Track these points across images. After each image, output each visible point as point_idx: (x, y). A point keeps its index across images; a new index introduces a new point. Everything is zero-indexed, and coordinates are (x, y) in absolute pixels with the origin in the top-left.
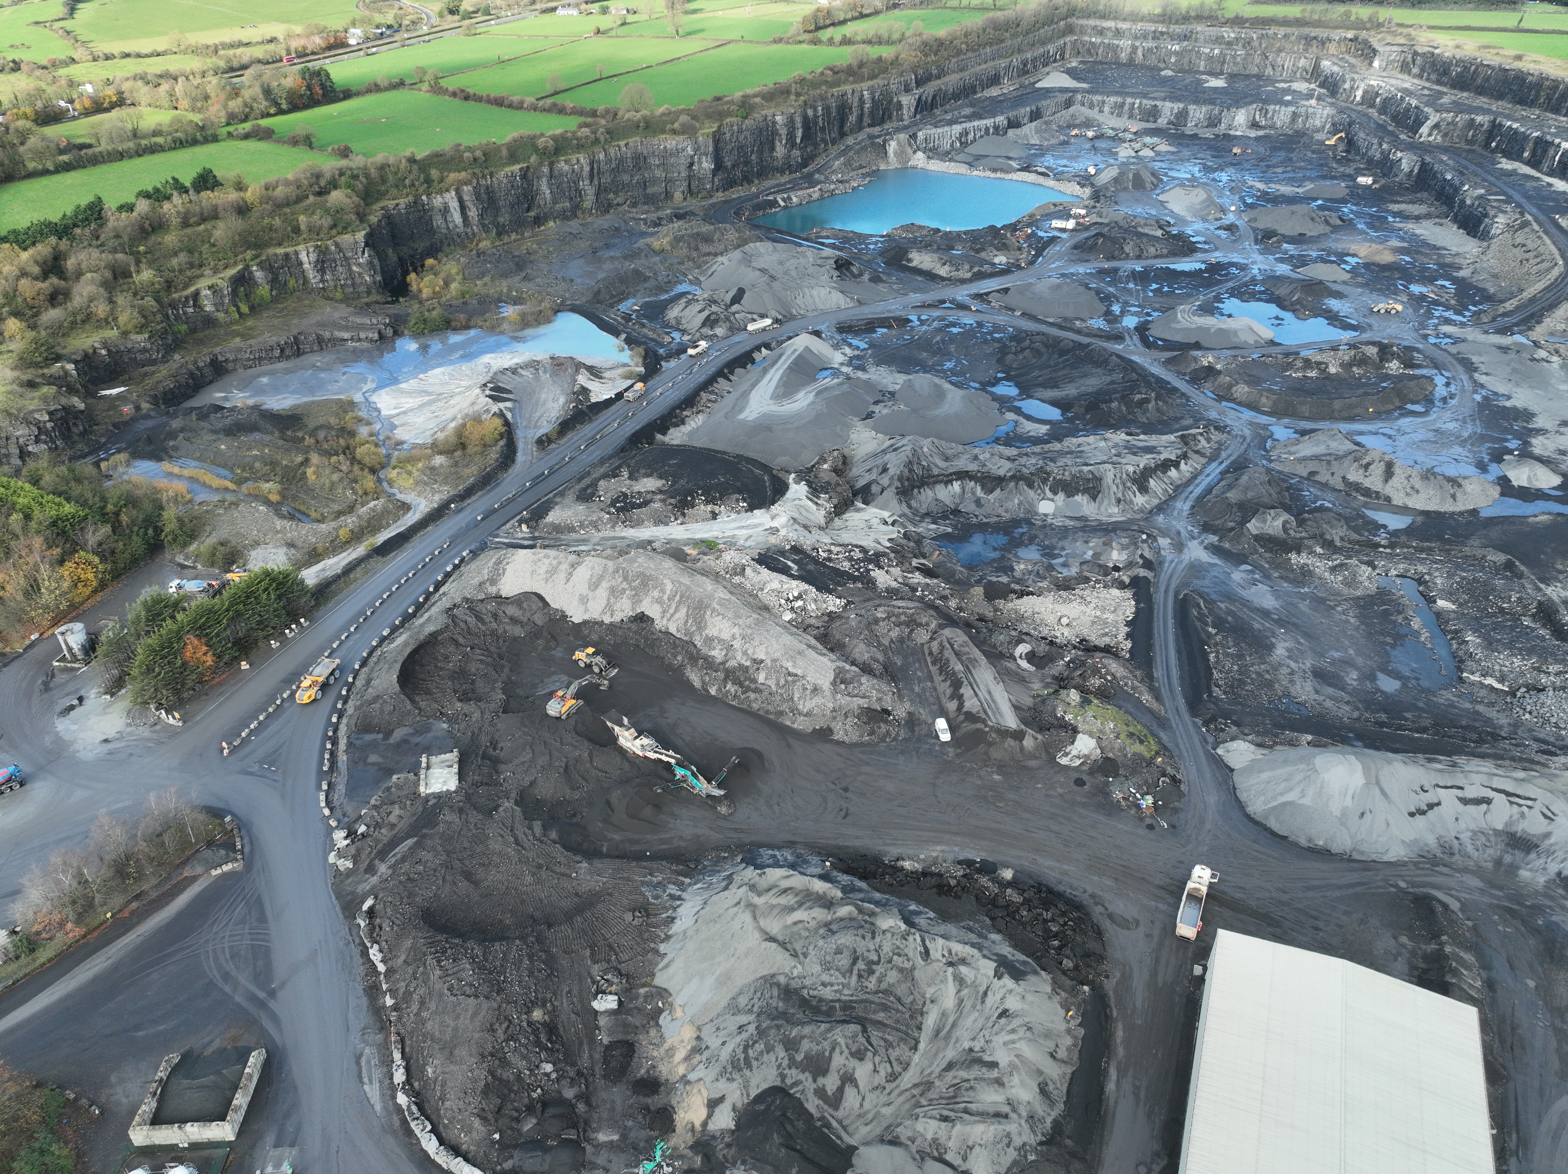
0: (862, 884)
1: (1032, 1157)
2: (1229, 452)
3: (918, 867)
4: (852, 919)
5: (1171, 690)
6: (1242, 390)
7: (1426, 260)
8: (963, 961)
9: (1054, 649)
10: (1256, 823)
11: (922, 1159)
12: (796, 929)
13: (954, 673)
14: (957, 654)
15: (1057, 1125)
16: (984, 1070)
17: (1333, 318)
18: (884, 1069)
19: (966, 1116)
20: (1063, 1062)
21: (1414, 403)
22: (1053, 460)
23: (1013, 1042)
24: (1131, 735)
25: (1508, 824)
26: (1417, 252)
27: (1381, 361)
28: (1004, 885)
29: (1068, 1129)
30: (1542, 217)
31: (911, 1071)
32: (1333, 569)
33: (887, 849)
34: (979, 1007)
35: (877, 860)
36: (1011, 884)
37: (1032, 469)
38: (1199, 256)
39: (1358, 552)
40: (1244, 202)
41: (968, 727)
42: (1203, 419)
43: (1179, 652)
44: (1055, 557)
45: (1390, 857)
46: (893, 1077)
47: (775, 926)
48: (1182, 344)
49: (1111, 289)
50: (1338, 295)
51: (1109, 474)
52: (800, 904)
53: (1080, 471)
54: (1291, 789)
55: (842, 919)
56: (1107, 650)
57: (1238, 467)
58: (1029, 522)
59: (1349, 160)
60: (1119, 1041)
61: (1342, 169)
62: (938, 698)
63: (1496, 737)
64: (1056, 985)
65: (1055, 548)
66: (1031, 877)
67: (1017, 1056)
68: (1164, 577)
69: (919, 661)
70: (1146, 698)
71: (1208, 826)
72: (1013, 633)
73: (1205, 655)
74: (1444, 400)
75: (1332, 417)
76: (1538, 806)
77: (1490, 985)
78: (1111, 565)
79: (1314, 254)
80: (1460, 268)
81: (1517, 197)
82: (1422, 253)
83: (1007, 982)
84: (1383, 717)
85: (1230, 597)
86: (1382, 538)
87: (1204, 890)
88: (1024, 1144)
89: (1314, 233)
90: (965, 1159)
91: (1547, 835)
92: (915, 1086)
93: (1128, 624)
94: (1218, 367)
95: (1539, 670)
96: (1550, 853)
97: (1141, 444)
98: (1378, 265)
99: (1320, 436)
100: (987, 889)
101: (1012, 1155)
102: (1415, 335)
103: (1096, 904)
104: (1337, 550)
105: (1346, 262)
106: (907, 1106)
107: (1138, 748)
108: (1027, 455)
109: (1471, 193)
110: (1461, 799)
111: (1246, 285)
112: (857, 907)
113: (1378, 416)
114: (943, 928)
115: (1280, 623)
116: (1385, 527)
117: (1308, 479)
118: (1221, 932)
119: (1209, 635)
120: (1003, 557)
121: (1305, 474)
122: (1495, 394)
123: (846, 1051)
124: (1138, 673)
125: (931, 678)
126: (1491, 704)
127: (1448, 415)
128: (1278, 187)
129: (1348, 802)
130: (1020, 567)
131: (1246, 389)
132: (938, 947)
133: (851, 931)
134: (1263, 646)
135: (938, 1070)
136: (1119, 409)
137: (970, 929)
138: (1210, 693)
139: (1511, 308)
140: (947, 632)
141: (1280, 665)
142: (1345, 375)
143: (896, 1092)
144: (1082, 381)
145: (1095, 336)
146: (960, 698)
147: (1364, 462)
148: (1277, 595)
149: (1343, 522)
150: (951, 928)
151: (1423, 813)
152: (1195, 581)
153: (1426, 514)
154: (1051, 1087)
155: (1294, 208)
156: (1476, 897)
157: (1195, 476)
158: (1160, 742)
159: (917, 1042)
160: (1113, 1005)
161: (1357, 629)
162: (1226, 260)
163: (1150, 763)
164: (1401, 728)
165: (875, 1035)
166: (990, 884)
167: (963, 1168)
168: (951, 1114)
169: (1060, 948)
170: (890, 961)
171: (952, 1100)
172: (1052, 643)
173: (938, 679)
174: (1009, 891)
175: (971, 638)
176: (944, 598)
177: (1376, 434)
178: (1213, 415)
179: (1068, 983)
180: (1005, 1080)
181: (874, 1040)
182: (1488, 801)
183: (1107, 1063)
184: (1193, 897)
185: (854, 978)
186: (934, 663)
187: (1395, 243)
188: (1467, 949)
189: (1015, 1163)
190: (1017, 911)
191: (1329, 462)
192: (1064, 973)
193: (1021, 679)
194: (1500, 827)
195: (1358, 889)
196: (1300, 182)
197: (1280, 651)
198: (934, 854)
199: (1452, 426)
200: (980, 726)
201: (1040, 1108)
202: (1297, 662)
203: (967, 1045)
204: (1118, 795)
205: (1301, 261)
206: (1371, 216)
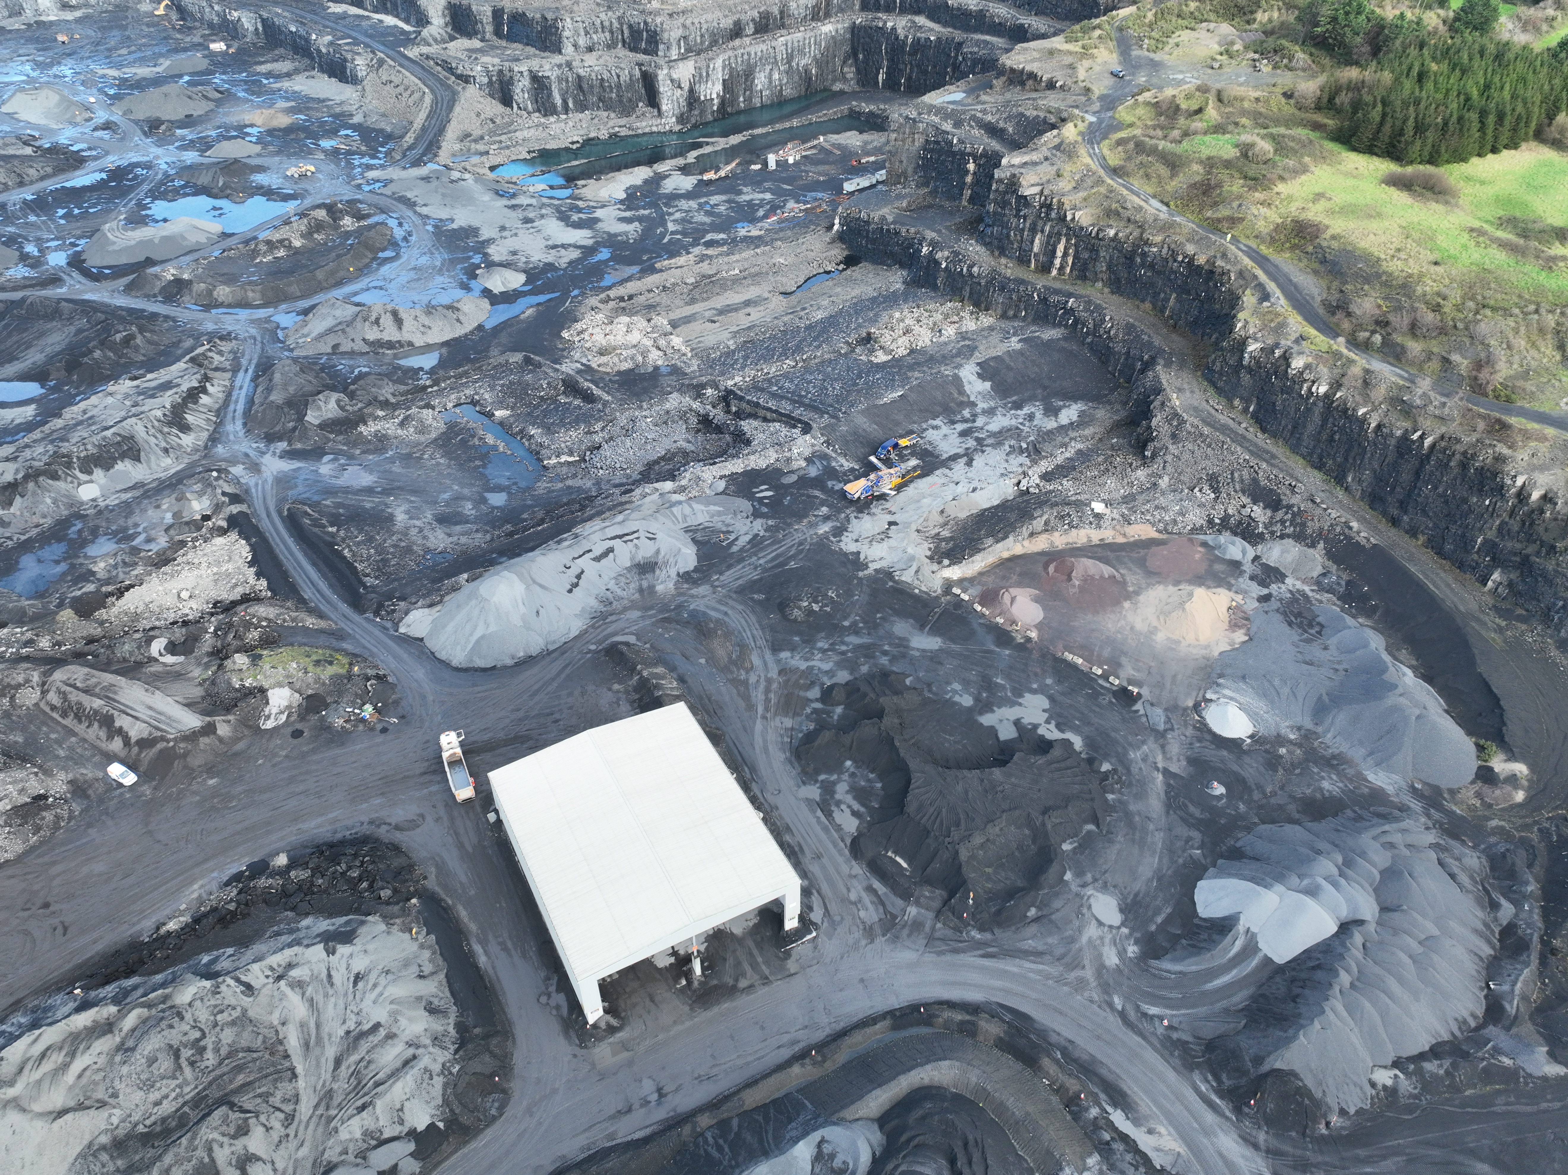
0: (134, 980)
1: (456, 1069)
2: (247, 357)
3: (186, 919)
4: (144, 1021)
5: (328, 602)
6: (223, 292)
7: (319, 115)
8: (290, 966)
9: (191, 628)
10: (466, 670)
11: (364, 1158)
12: (84, 1080)
13: (96, 712)
14: (86, 691)
15: (461, 1027)
16: (371, 1038)
17: (269, 193)
18: (276, 1121)
19: (380, 1089)
20: (433, 974)
21: (383, 250)
22: (64, 439)
23: (381, 994)
24: (317, 663)
25: (632, 559)
26: (308, 109)
27: (335, 220)
28: (284, 872)
29: (470, 1021)
30: (391, 53)
31: (304, 1098)
32: (402, 424)
33: (138, 928)
34: (331, 992)
35: (135, 946)
36: (289, 867)
37: (45, 458)
38: (91, 165)
39: (413, 400)
40: (107, 95)
41: (148, 755)
42: (202, 334)
43: (314, 564)
44: (133, 537)
45: (574, 633)
46: (290, 1118)
47: (57, 1098)
48: (133, 265)
49: (11, 229)
50: (260, 169)
51: (137, 428)
52: (72, 1054)
53: (104, 439)
54: (475, 627)
55: (133, 1030)
56: (246, 599)
57: (265, 368)
58: (79, 516)
59: (190, 28)
60: (466, 920)
61: (188, 39)
62: (94, 747)
63: (591, 499)
64: (387, 919)
65: (127, 529)
66: (306, 847)
67: (391, 1003)
68: (258, 504)
69: (44, 723)
70: (310, 622)
71: (431, 698)
72: (137, 636)
73: (339, 554)
74: (405, 239)
75: (321, 288)
76: (642, 534)
77: (681, 680)
78: (198, 517)
79: (213, 133)
80: (352, 115)
81: (362, 38)
82: (312, 109)
83: (343, 950)
84: (509, 527)
85: (331, 491)
86: (425, 380)
87: (459, 751)
88: (443, 1065)
89: (201, 112)
90: (401, 1122)
91: (658, 552)
92: (316, 1107)
93: (251, 564)
94: (186, 276)
95: (589, 433)
96: (666, 563)
97: (153, 384)
98: (280, 130)
99: (322, 310)
100: (271, 887)
101: (438, 1081)
102: (348, 187)
103: (379, 826)
104: (395, 407)
105: (248, 134)
106: (320, 1130)
107: (331, 670)
108: (27, 446)
109: (322, 41)
110: (594, 559)
111: (162, 183)
112: (143, 1005)
113: (362, 272)
114: (250, 954)
115: (386, 492)
116: (421, 369)
117: (334, 353)
118: (491, 775)
119: (332, 535)
120: (73, 566)
121: (329, 350)
122: (441, 220)
123: (226, 1140)
124: (289, 604)
125: (72, 733)
126: (575, 476)
127: (416, 252)
128: (134, 70)
129: (523, 609)
130: (100, 568)
131: (227, 289)
132: (256, 974)
133: (153, 1032)
134: (384, 520)
135: (329, 1076)
136: (105, 356)
137: (278, 934)
138: (365, 587)
139: (411, 141)
140: (59, 675)
141: (408, 528)
142: (311, 245)
143: (302, 1128)
144: (42, 342)
145: (25, 287)
146: (120, 731)
147: (373, 318)
148: (367, 468)
149: (386, 380)
150: (258, 948)
151: (576, 585)
152: (290, 493)
153: (446, 344)
154: (436, 1002)
155: (165, 88)
156: (641, 624)
157: (229, 395)
158: (347, 654)
159: (292, 1070)
160: (444, 896)
161: (449, 466)
162: (124, 163)
163: (349, 676)
164: (526, 529)
165: (246, 1101)
166: (270, 881)
167: (406, 1130)
168: (366, 1099)
169: (371, 886)
170: (216, 1025)
171: (358, 1088)
172: (185, 623)
173: (80, 729)
174: (293, 874)
175: (91, 666)
176: (29, 643)
177: (368, 289)
178: (210, 327)
179: (396, 908)
180: (394, 1030)
181: (248, 1106)
182: (611, 550)
183: (468, 944)
184: (454, 763)
185: (188, 1071)
186: (64, 715)
187: (282, 104)
188: (655, 665)
189: (445, 1086)
190: (312, 884)
191: (343, 331)
192: (388, 903)
193: (175, 675)
194: (628, 564)
195: (567, 671)
196: (154, 60)
197: (401, 517)
198: (195, 895)
199: (424, 260)
200: (160, 746)
201: (437, 1025)
202: (419, 519)
203: (341, 1032)
204: (339, 722)
205: (204, 145)
206: (246, 82)
